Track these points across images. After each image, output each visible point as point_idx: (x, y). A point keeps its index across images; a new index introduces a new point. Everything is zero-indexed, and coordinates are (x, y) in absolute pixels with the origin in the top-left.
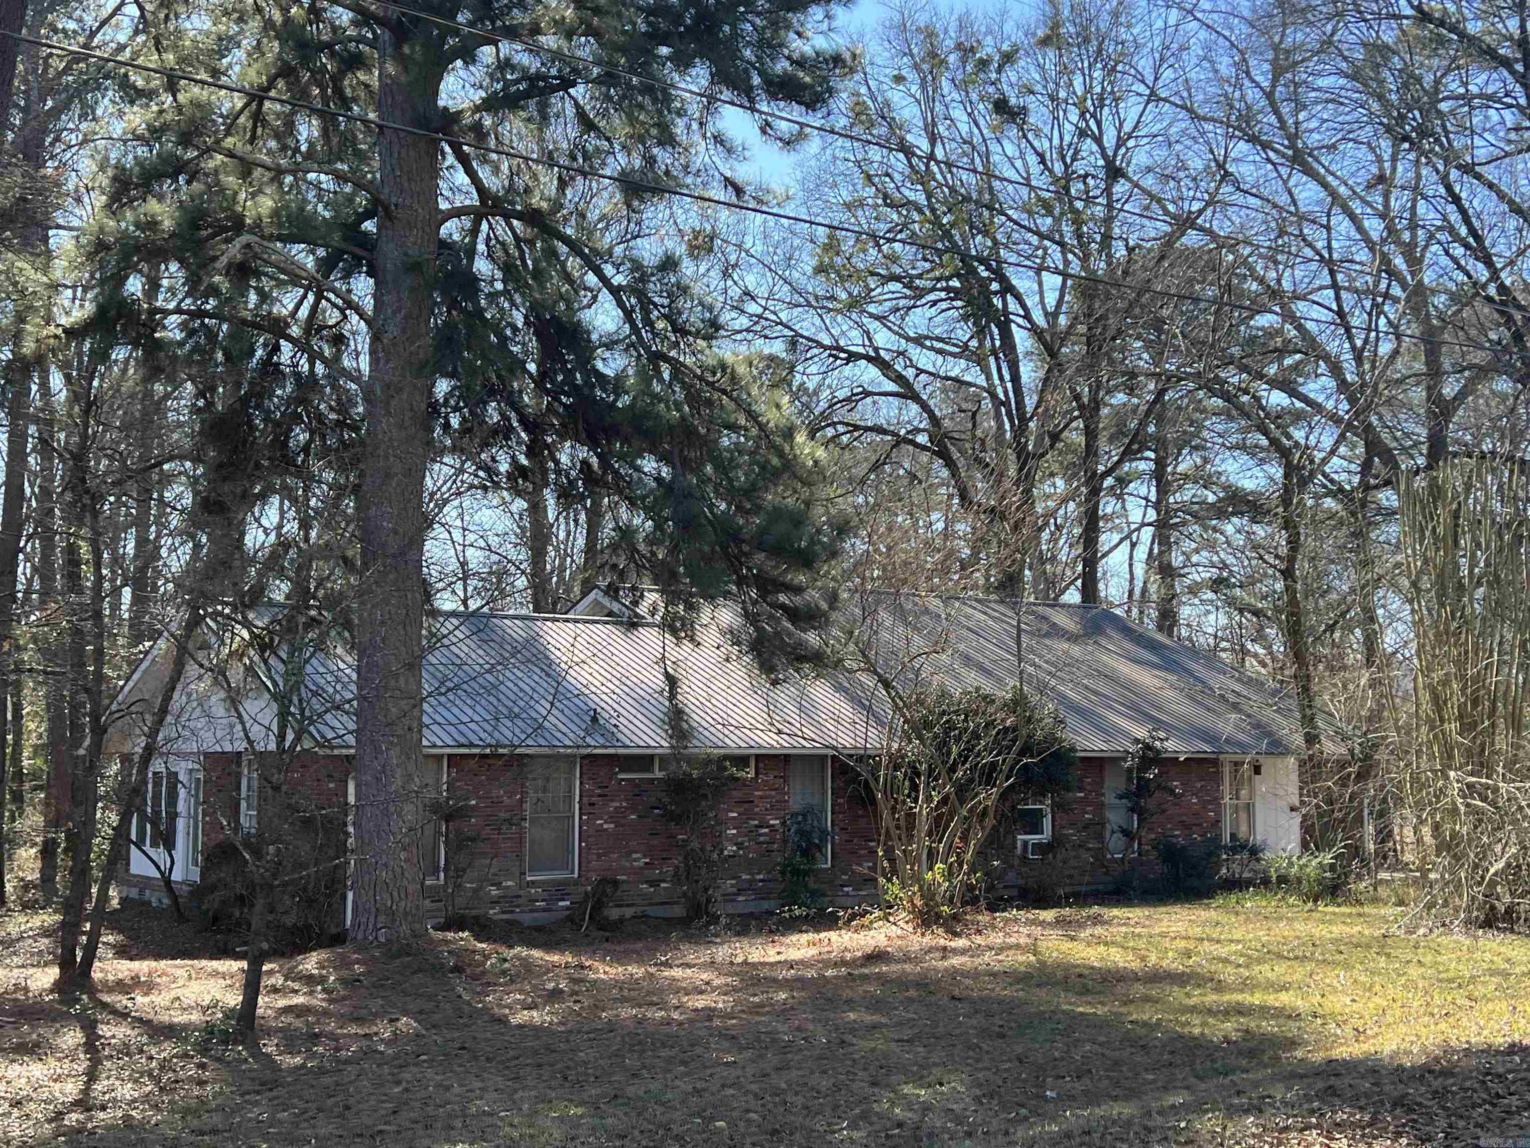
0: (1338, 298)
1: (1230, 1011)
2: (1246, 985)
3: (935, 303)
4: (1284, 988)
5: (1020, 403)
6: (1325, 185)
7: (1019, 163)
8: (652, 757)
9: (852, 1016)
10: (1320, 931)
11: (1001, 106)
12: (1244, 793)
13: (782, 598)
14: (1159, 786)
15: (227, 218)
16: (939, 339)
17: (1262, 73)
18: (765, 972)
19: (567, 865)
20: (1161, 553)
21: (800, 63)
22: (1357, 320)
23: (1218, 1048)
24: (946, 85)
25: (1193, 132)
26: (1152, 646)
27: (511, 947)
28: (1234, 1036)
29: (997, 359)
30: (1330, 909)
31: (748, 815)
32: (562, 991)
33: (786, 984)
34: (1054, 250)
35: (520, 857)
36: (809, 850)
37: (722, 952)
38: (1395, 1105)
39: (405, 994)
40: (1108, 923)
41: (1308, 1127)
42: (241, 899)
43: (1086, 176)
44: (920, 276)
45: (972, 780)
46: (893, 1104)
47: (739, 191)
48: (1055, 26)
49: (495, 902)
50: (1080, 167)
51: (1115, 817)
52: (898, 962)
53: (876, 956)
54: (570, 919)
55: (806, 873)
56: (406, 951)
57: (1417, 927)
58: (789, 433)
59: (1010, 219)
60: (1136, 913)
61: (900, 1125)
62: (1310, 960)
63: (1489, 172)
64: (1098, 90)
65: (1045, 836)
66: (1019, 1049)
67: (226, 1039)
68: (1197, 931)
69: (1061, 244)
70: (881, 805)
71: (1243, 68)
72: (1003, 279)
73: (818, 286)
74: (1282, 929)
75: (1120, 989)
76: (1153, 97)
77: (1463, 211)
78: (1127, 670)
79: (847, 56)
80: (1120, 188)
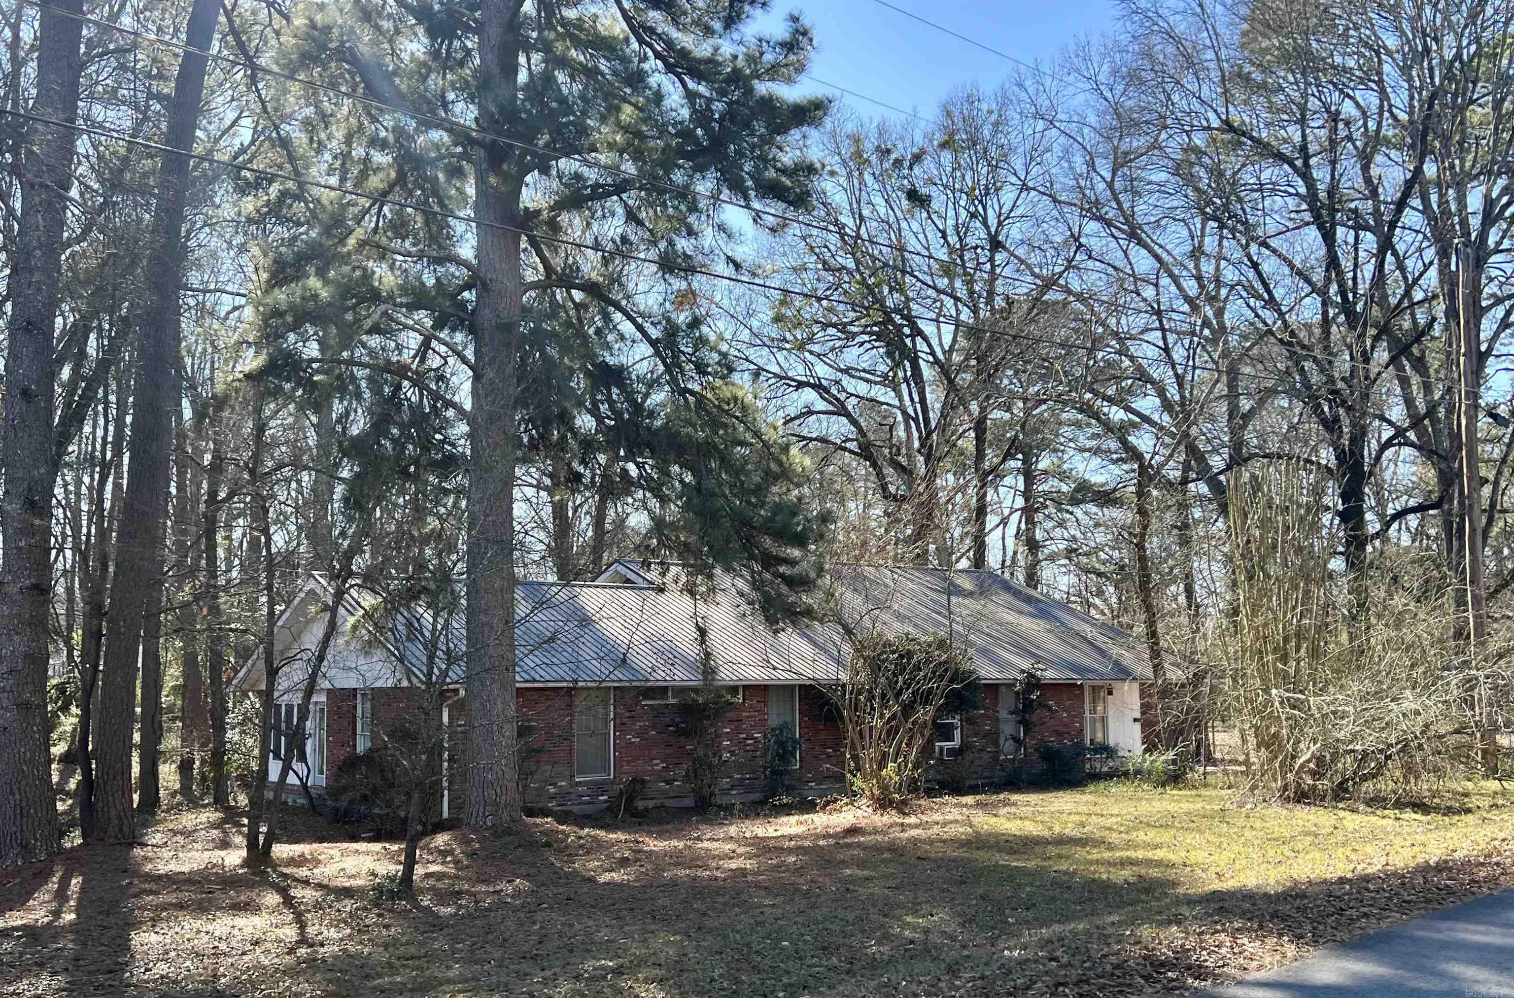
0: (1164, 338)
1: (1123, 863)
2: (1129, 845)
3: (862, 344)
4: (1156, 847)
5: (927, 421)
6: (1151, 251)
7: (921, 236)
8: (666, 688)
9: (848, 872)
10: (1173, 807)
11: (913, 195)
12: (1099, 708)
13: (782, 569)
14: (1040, 705)
15: (367, 292)
16: (864, 371)
17: (1104, 169)
18: (772, 843)
19: (605, 769)
20: (1028, 529)
21: (783, 171)
22: (1178, 354)
23: (1122, 887)
24: (868, 178)
25: (1055, 213)
26: (1029, 600)
27: (582, 828)
28: (1131, 880)
29: (909, 385)
30: (1175, 792)
31: (738, 730)
32: (627, 859)
33: (790, 851)
34: (949, 302)
35: (570, 764)
36: (785, 755)
37: (733, 830)
38: (1272, 917)
39: (512, 862)
40: (1014, 804)
41: (1217, 932)
42: (365, 798)
43: (976, 247)
44: (851, 323)
45: (915, 701)
46: (903, 929)
47: (737, 266)
48: (952, 134)
49: (552, 798)
50: (971, 241)
51: (1007, 728)
52: (870, 834)
53: (853, 831)
54: (609, 809)
55: (782, 773)
56: (508, 832)
57: (1245, 803)
58: (786, 448)
59: (918, 280)
60: (1033, 798)
61: (912, 942)
62: (1173, 827)
63: (1274, 243)
64: (983, 182)
65: (956, 743)
66: (980, 891)
67: (394, 896)
68: (1084, 809)
69: (957, 299)
70: (847, 719)
71: (1091, 165)
72: (913, 325)
73: (773, 331)
74: (1144, 808)
75: (1038, 850)
76: (1024, 187)
77: (1259, 274)
78: (1010, 617)
79: (818, 165)
80: (999, 257)
